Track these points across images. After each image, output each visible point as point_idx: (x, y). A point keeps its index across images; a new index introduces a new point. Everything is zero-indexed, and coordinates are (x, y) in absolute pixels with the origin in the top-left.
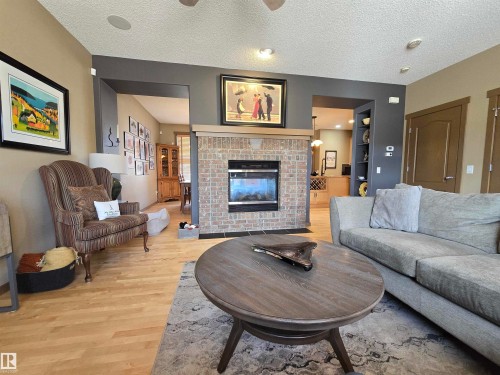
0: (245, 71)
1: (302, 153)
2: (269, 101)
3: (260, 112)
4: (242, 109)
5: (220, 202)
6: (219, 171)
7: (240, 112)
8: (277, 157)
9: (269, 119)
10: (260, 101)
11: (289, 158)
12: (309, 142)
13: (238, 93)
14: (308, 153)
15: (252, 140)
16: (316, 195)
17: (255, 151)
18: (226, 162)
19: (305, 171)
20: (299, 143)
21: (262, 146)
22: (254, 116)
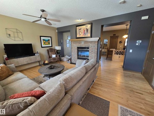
0: (83, 23)
1: (96, 45)
2: (87, 30)
3: (85, 33)
4: (80, 33)
5: (76, 56)
6: (75, 49)
7: (80, 34)
8: (88, 46)
9: (87, 35)
10: (85, 31)
11: (92, 46)
12: (98, 41)
13: (79, 30)
14: (98, 45)
15: (82, 42)
16: (119, 57)
17: (83, 45)
18: (76, 47)
19: (96, 50)
20: (95, 42)
21: (84, 43)
22: (83, 35)
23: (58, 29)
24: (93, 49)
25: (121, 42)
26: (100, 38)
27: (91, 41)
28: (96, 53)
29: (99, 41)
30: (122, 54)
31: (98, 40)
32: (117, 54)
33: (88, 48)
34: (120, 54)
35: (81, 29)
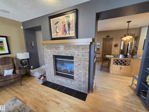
1: (86, 52)
2: (69, 24)
3: (65, 31)
4: (58, 31)
5: (51, 71)
6: (50, 59)
7: (57, 33)
8: (72, 54)
9: (69, 34)
11: (78, 55)
12: (90, 45)
13: (55, 24)
14: (90, 52)
15: (60, 46)
16: (121, 68)
17: (62, 51)
18: (52, 56)
19: (87, 63)
20: (83, 47)
21: (65, 49)
22: (63, 34)
23: (24, 24)
24: (80, 60)
25: (116, 46)
26: (93, 40)
27: (76, 46)
28: (88, 69)
29: (92, 46)
30: (125, 64)
31: (91, 43)
32: (117, 64)
33: (72, 58)
34: (121, 64)
35: (57, 23)
